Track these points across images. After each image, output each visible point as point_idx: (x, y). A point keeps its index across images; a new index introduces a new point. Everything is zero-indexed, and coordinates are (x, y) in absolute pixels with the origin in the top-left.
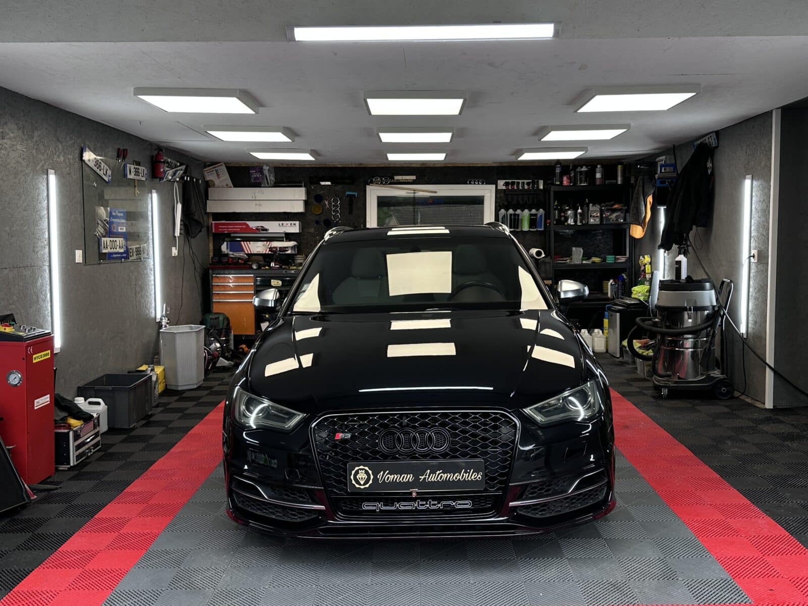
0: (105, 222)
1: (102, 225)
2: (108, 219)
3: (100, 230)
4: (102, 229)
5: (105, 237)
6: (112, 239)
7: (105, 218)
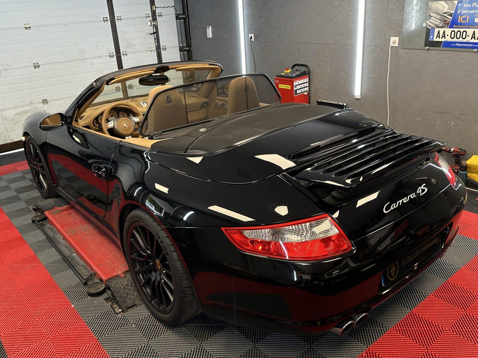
0: (445, 15)
1: (439, 17)
2: (453, 12)
3: (435, 21)
4: (438, 21)
5: (442, 27)
6: (456, 30)
7: (446, 10)
